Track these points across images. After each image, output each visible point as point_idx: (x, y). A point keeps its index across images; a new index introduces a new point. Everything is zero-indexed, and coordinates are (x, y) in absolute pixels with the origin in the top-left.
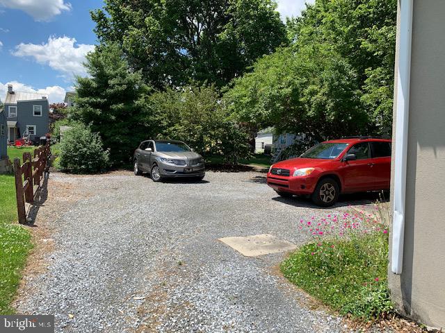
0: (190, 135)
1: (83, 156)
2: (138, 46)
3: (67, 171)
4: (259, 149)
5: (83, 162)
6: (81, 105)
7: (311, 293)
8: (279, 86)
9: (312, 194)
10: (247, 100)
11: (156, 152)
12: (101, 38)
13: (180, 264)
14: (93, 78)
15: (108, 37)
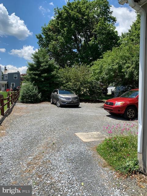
0: (75, 87)
1: (30, 96)
2: (55, 49)
3: (23, 102)
4: (109, 93)
5: (30, 98)
6: (30, 74)
7: (106, 160)
8: (113, 64)
9: (123, 114)
10: (98, 71)
11: (59, 94)
12: (40, 46)
13: (54, 144)
14: (35, 63)
15: (44, 45)
